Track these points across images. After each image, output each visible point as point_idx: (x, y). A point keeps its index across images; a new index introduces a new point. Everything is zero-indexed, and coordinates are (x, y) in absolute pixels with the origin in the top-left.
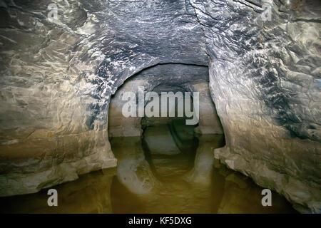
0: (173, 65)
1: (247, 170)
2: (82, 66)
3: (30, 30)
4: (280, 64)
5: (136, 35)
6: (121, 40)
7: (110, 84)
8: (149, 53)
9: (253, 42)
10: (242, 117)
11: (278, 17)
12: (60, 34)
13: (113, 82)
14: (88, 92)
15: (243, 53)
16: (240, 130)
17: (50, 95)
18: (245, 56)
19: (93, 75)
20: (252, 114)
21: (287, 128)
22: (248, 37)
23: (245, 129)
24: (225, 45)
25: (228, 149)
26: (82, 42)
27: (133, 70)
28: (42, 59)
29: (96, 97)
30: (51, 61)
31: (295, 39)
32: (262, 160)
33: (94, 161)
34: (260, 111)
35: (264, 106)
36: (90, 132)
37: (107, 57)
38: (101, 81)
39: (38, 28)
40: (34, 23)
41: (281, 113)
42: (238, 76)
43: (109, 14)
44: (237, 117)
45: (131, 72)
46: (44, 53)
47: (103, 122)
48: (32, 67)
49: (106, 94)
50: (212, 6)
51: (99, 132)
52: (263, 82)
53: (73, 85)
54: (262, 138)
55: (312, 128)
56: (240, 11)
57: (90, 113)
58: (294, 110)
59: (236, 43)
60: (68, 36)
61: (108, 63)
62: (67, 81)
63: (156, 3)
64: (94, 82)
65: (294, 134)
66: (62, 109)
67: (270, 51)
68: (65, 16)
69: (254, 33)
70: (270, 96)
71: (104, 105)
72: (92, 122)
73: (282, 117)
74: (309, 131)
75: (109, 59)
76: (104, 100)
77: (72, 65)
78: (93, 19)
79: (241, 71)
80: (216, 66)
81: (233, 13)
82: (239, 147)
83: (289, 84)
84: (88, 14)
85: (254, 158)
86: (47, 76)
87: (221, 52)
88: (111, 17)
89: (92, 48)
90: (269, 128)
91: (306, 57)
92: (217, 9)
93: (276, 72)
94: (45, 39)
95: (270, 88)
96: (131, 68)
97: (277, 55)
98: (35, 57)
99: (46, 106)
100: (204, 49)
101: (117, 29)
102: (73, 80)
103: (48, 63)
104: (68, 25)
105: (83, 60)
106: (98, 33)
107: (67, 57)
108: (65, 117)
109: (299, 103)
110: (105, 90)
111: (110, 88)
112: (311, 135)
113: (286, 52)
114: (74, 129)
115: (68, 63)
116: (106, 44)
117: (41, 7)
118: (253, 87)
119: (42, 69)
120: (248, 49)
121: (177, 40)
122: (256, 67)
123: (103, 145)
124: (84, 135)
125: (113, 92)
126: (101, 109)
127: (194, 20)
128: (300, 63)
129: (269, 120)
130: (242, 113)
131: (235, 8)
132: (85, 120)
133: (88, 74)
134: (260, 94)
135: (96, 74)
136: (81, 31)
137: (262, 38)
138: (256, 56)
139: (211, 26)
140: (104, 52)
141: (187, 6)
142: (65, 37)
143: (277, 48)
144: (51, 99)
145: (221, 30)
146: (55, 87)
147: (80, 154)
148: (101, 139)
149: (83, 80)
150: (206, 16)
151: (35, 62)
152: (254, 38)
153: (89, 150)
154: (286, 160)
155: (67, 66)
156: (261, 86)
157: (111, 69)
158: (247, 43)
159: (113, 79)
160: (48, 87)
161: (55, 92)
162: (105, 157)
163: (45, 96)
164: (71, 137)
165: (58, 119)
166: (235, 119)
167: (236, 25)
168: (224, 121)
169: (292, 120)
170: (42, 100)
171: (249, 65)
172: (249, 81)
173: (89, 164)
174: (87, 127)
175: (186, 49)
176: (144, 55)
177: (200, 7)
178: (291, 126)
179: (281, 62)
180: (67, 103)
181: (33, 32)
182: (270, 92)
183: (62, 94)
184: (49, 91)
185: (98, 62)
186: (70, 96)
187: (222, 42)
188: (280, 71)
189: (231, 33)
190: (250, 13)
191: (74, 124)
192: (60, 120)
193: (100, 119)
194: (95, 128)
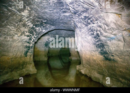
0: (61, 30)
1: (89, 74)
2: (23, 29)
3: (1, 12)
4: (101, 30)
5: (46, 17)
6: (39, 18)
7: (35, 37)
8: (51, 25)
9: (91, 21)
10: (87, 52)
11: (100, 11)
12: (14, 14)
13: (36, 36)
14: (25, 40)
15: (88, 25)
16: (86, 57)
17: (9, 41)
18: (88, 27)
19: (28, 33)
20: (91, 51)
21: (104, 56)
22: (89, 19)
23: (88, 57)
24: (81, 22)
25: (82, 65)
26: (23, 18)
27: (44, 32)
28: (6, 25)
29: (28, 43)
30: (10, 26)
31: (106, 20)
32: (95, 70)
33: (27, 71)
34: (94, 49)
35: (95, 47)
36: (26, 58)
37: (33, 26)
38: (31, 36)
39: (5, 11)
40: (3, 9)
41: (102, 50)
42: (86, 35)
43: (35, 7)
44: (85, 52)
45: (43, 32)
46: (7, 22)
47: (31, 54)
48: (2, 28)
49: (33, 42)
50: (76, 5)
51: (30, 58)
52: (95, 37)
53: (19, 37)
54: (95, 61)
55: (113, 56)
56: (86, 8)
57: (26, 50)
58: (106, 49)
59: (85, 21)
60: (17, 16)
61: (34, 28)
62: (16, 35)
63: (54, 3)
64: (28, 36)
65: (107, 59)
66: (14, 47)
67: (97, 25)
68: (16, 7)
69: (91, 17)
70: (97, 43)
71: (32, 46)
72: (27, 53)
73: (102, 52)
74: (112, 57)
75: (34, 27)
76: (32, 44)
77: (19, 28)
78: (28, 9)
79: (87, 33)
80: (77, 31)
81: (83, 9)
82: (86, 65)
83: (104, 38)
84: (26, 7)
85: (92, 69)
86: (8, 33)
87: (79, 25)
88: (36, 8)
89: (27, 21)
90: (97, 56)
91: (110, 27)
92: (78, 7)
93: (100, 33)
94: (7, 16)
95: (97, 40)
96: (44, 31)
97: (100, 27)
98: (3, 24)
99: (7, 46)
100: (73, 24)
101: (38, 14)
102: (19, 35)
103: (9, 27)
104: (18, 11)
105: (24, 26)
106: (30, 15)
107: (16, 25)
108: (15, 51)
109: (108, 46)
110: (32, 40)
111: (35, 39)
112: (112, 59)
113: (103, 25)
114: (19, 56)
115: (17, 27)
116: (33, 20)
117: (6, 2)
118: (91, 40)
119: (6, 29)
120: (89, 24)
121: (62, 19)
122: (92, 31)
123: (31, 64)
124: (23, 59)
125: (36, 41)
126: (30, 48)
127: (69, 11)
128: (108, 29)
129: (97, 53)
130: (87, 50)
131: (84, 7)
132: (23, 53)
133: (25, 33)
134: (94, 42)
135: (29, 33)
136: (23, 14)
137: (95, 20)
138: (92, 27)
139: (75, 14)
140: (32, 23)
141: (66, 5)
142: (16, 16)
143: (100, 23)
144: (9, 43)
145: (79, 16)
146: (11, 38)
147: (21, 67)
148: (30, 61)
149: (23, 35)
150: (73, 10)
151: (3, 26)
152: (92, 20)
153: (25, 66)
154: (104, 70)
155: (17, 28)
156: (94, 39)
157: (35, 31)
158: (89, 21)
159: (36, 35)
160: (8, 37)
161: (11, 40)
162: (31, 69)
163: (6, 41)
164: (17, 60)
165: (12, 51)
166: (84, 53)
167: (85, 14)
168: (80, 54)
169: (106, 53)
170: (5, 43)
171: (90, 30)
172: (90, 37)
173: (25, 72)
174: (24, 56)
175: (66, 23)
176: (49, 25)
177: (71, 6)
178: (105, 55)
179: (101, 29)
180: (16, 45)
181: (3, 13)
182: (98, 41)
183: (14, 41)
184: (8, 39)
185: (30, 27)
186: (17, 42)
187: (80, 21)
188: (101, 33)
189: (83, 17)
190: (90, 9)
191: (19, 54)
192: (13, 52)
193: (30, 52)
194: (28, 56)
